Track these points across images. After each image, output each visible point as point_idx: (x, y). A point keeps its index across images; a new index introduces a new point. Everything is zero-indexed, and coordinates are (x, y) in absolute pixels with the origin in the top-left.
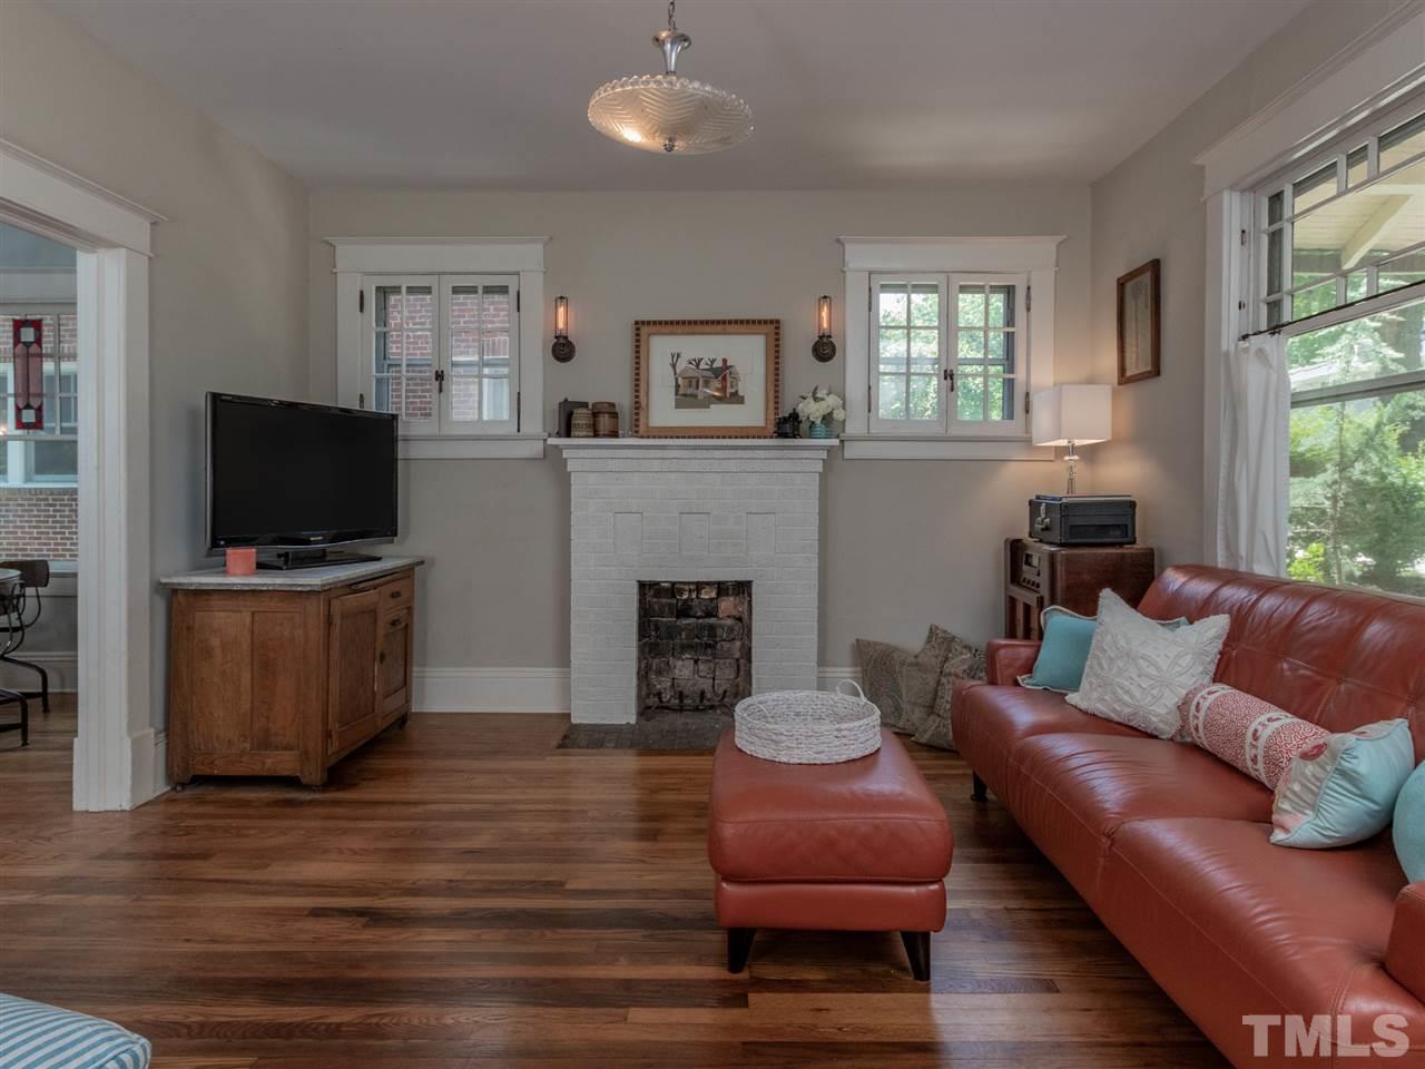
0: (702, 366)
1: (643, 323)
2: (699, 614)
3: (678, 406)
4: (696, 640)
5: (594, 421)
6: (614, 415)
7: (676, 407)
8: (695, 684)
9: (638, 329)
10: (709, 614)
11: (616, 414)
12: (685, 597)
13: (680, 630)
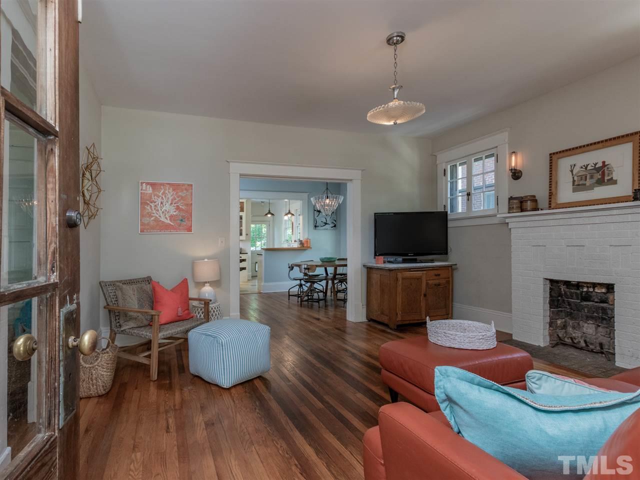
0: (589, 168)
1: (554, 154)
2: (596, 300)
3: (574, 191)
4: (595, 314)
5: (521, 205)
6: (535, 201)
7: (573, 192)
8: (597, 338)
9: (551, 157)
10: (603, 302)
11: (536, 200)
12: (585, 290)
13: (583, 307)
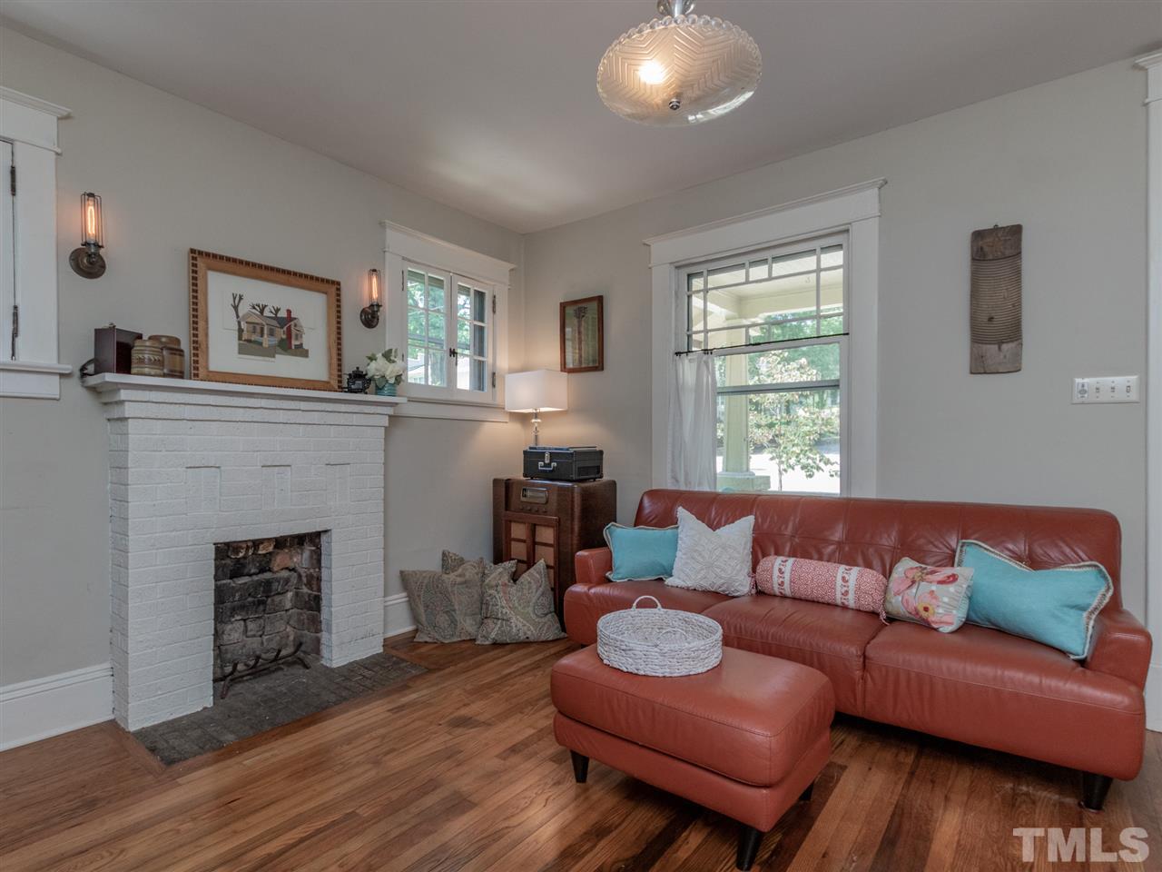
0: (267, 313)
1: (201, 253)
2: (253, 571)
3: (242, 351)
4: (250, 599)
6: (177, 351)
7: (240, 353)
8: (244, 646)
9: (195, 258)
10: (262, 571)
11: (182, 351)
12: (241, 555)
13: (233, 590)
